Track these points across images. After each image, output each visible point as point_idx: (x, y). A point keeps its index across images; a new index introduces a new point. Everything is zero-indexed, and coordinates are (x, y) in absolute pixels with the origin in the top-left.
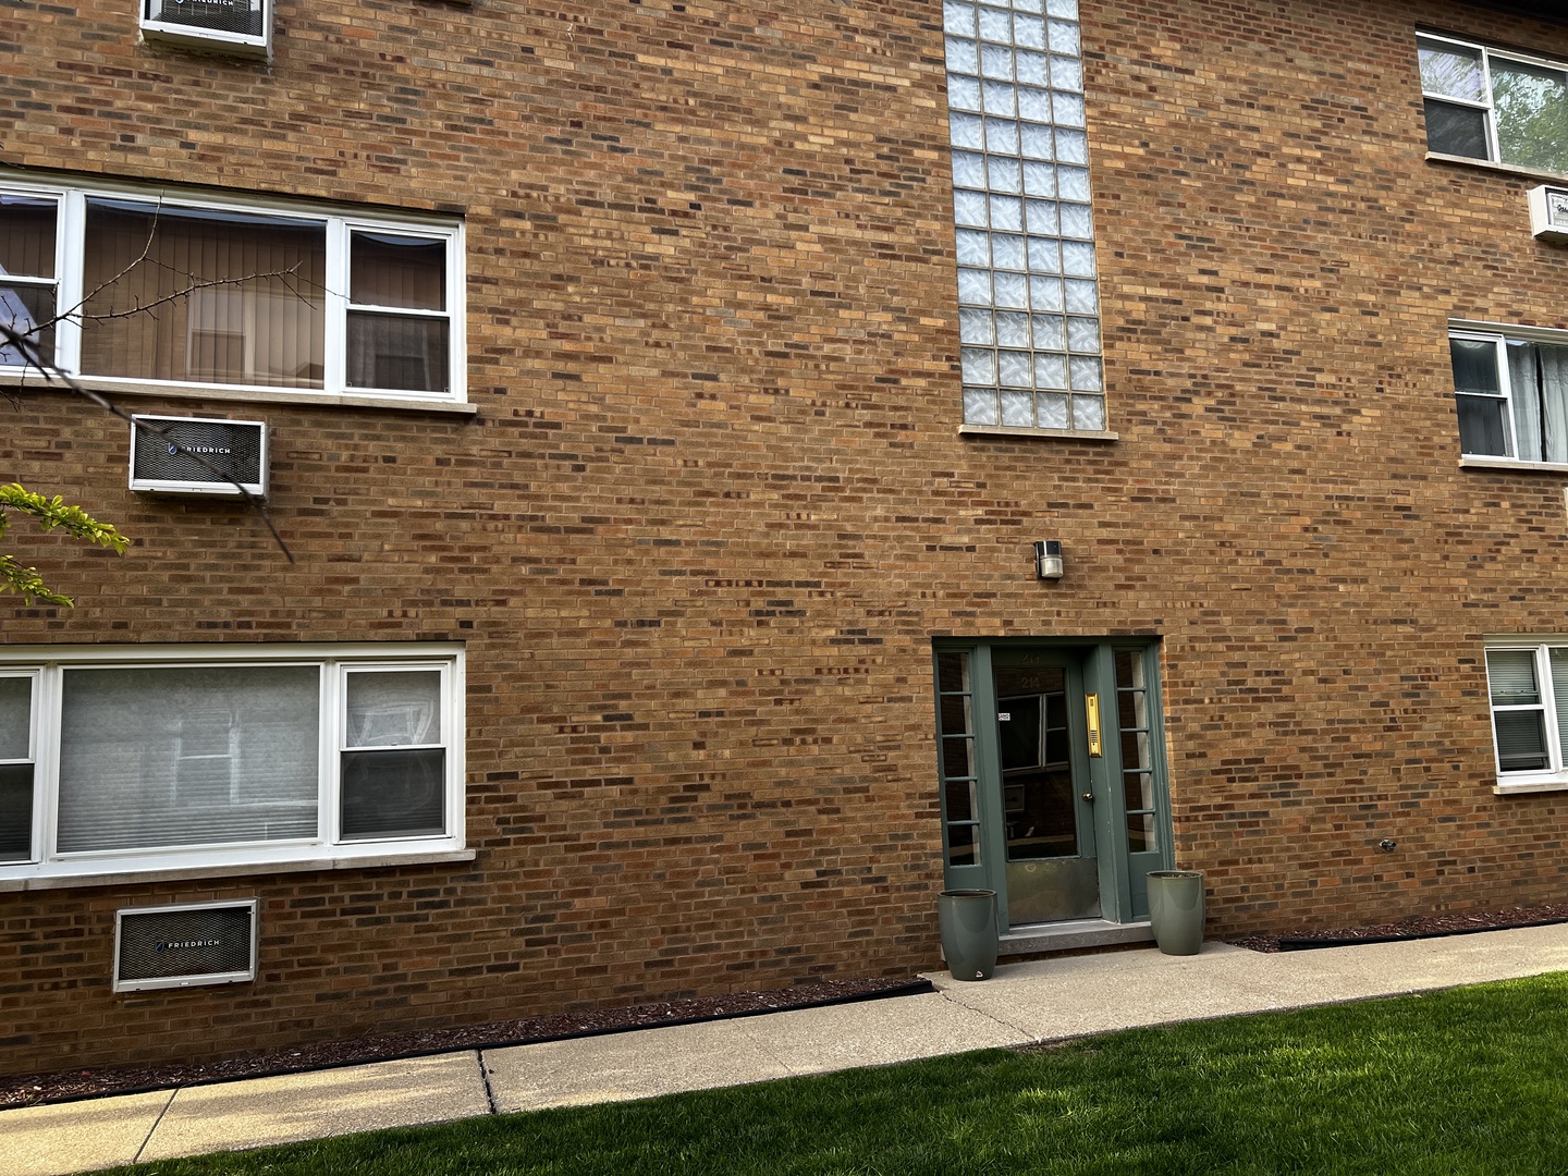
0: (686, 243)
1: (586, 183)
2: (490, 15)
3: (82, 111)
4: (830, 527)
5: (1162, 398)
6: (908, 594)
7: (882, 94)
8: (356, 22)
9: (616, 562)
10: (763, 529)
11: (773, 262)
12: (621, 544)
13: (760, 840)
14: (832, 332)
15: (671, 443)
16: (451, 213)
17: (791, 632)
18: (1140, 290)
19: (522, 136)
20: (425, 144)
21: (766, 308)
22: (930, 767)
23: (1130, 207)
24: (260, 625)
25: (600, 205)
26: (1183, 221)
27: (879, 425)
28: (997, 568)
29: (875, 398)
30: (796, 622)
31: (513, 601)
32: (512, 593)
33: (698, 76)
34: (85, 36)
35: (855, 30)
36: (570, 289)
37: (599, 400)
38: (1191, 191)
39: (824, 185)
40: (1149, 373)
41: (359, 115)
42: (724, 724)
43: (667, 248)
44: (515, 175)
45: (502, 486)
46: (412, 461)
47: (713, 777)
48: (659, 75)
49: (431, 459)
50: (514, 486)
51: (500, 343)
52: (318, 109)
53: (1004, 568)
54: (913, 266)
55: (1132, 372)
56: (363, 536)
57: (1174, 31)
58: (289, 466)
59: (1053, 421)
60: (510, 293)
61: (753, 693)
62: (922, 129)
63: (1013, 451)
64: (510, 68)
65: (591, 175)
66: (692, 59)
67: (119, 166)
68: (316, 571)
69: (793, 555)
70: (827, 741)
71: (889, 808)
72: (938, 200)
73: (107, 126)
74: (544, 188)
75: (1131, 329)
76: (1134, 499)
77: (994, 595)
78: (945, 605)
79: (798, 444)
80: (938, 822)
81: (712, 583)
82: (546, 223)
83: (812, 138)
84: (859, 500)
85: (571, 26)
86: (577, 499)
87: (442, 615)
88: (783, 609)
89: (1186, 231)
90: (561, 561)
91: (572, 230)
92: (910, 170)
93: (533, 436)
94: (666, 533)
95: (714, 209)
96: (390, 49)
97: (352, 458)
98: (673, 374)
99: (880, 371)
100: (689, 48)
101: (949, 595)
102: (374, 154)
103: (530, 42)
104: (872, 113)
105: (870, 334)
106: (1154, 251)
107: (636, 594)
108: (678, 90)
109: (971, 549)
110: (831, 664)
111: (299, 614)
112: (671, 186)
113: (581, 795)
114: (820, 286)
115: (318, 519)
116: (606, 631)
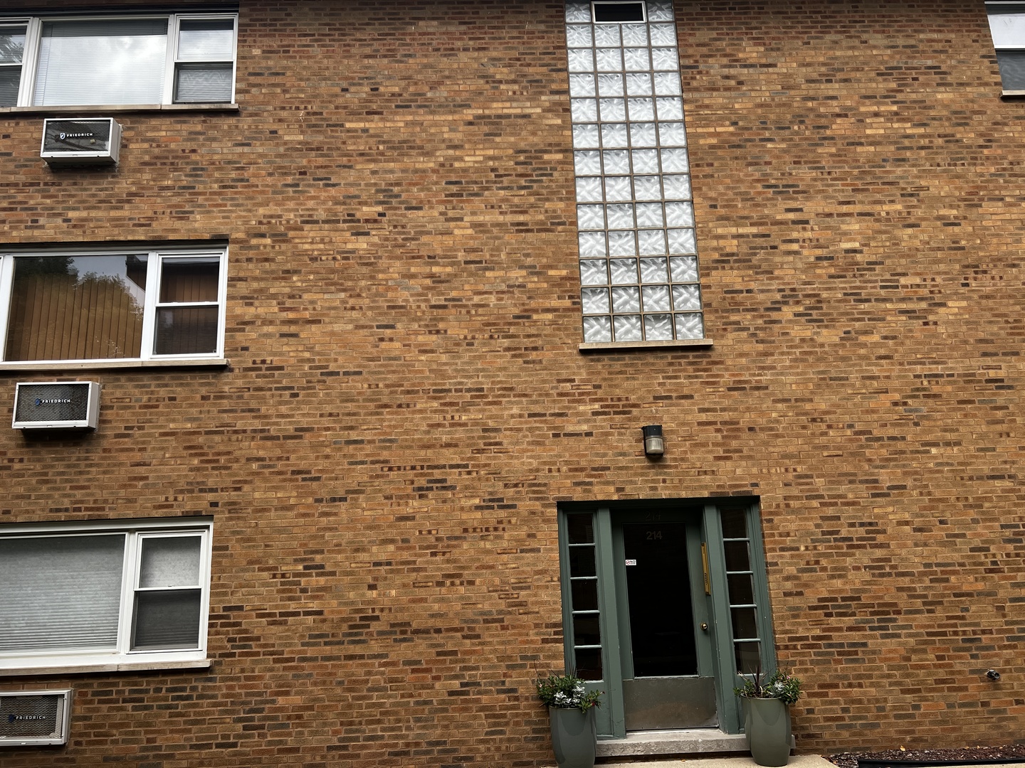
0: (376, 240)
1: (308, 210)
2: (251, 115)
3: (11, 209)
4: (477, 424)
5: (754, 310)
6: (537, 470)
7: (520, 121)
8: (169, 133)
9: (317, 457)
10: (425, 428)
11: (436, 244)
12: (322, 444)
13: (417, 658)
14: (481, 287)
15: (360, 373)
16: (219, 241)
17: (444, 502)
18: (733, 230)
19: (267, 186)
20: (206, 200)
21: (431, 276)
22: (555, 603)
23: (722, 170)
24: (87, 509)
25: (316, 222)
26: (770, 175)
27: (516, 349)
28: (610, 447)
29: (513, 330)
30: (449, 494)
31: (246, 488)
32: (246, 482)
33: (387, 130)
34: (16, 167)
35: (500, 82)
36: (295, 278)
37: (310, 349)
38: (776, 152)
39: (475, 188)
40: (741, 292)
41: (167, 188)
42: (392, 571)
43: (362, 244)
44: (261, 211)
45: (243, 411)
46: (186, 399)
47: (382, 610)
48: (360, 133)
49: (198, 396)
50: (251, 410)
51: (247, 318)
52: (143, 188)
53: (617, 447)
54: (543, 235)
55: (726, 292)
56: (153, 449)
57: (758, 39)
58: (112, 407)
59: (658, 335)
60: (255, 285)
61: (414, 548)
62: (551, 140)
63: (624, 359)
64: (262, 145)
65: (311, 204)
66: (382, 120)
67: (29, 238)
68: (123, 473)
69: (448, 445)
70: (471, 583)
71: (520, 635)
72: (562, 187)
73: (24, 215)
74: (280, 216)
75: (724, 261)
76: (730, 389)
77: (608, 469)
78: (567, 477)
79: (454, 367)
80: (561, 646)
81: (386, 469)
82: (280, 238)
83: (467, 159)
84: (499, 403)
85: (302, 113)
86: (292, 416)
87: (199, 498)
88: (439, 485)
89: (773, 182)
90: (279, 459)
91: (297, 241)
92: (541, 169)
93: (265, 376)
94: (354, 435)
95: (395, 215)
96: (189, 146)
97: (149, 400)
98: (363, 327)
99: (516, 311)
100: (381, 113)
101: (570, 470)
102: (174, 210)
103: (275, 127)
104: (512, 134)
105: (509, 286)
106: (743, 200)
107: (331, 479)
108: (372, 141)
109: (589, 434)
110: (476, 525)
111: (110, 501)
112: (366, 204)
113: (285, 623)
114: (472, 257)
115: (126, 440)
116: (309, 506)
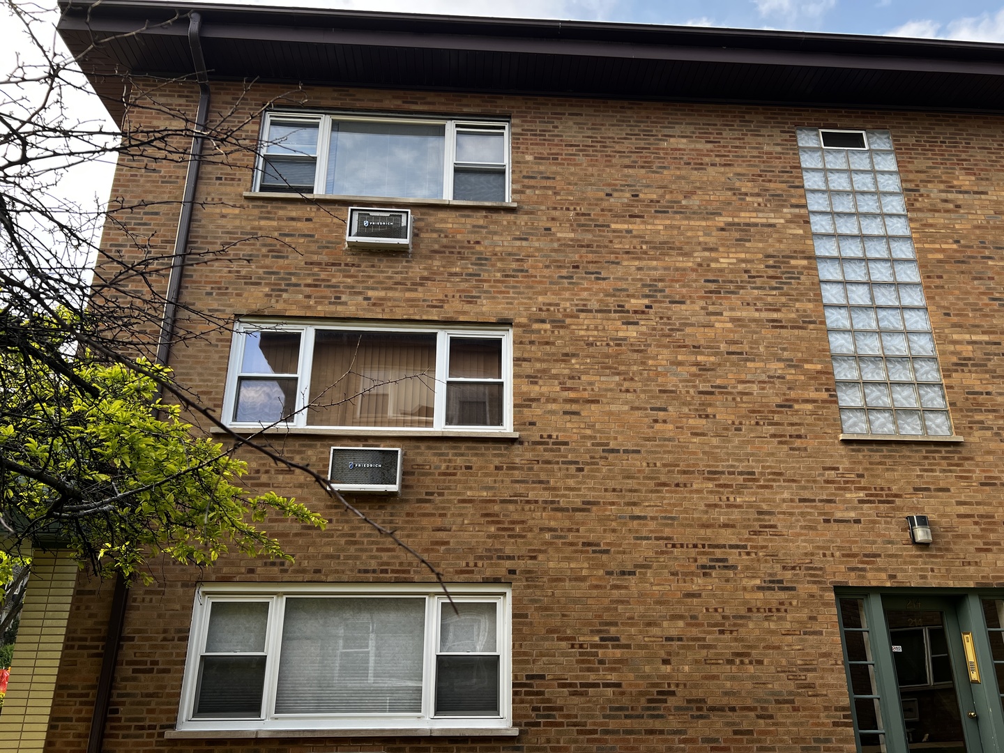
0: (644, 329)
1: (582, 300)
2: (527, 213)
3: (316, 286)
4: (752, 507)
5: (994, 411)
6: (812, 554)
7: (766, 229)
8: (455, 226)
9: (605, 531)
10: (703, 508)
11: (700, 335)
12: (608, 518)
13: (714, 735)
14: (743, 377)
15: (638, 452)
16: (505, 323)
17: (727, 581)
18: (967, 337)
19: (544, 277)
20: (491, 287)
21: (697, 364)
22: (841, 686)
23: (951, 283)
24: (393, 571)
25: (591, 311)
26: (994, 289)
27: (781, 436)
28: (879, 535)
29: (776, 418)
30: (731, 574)
31: (541, 557)
32: (540, 551)
33: (648, 232)
34: (319, 247)
35: (746, 194)
36: (573, 361)
37: (592, 427)
38: (997, 268)
39: (732, 287)
40: (981, 393)
41: (456, 274)
42: (683, 647)
43: (632, 333)
44: (541, 299)
45: (534, 482)
46: (481, 468)
47: (677, 685)
48: (624, 234)
49: (492, 467)
50: (541, 482)
51: (532, 396)
52: (434, 274)
53: (884, 535)
54: (796, 332)
55: (968, 393)
56: (453, 515)
57: (968, 169)
58: (413, 473)
59: (911, 429)
60: (538, 365)
61: (703, 625)
62: (795, 247)
63: (882, 451)
64: (538, 240)
65: (585, 294)
66: (644, 223)
67: (333, 313)
68: (426, 537)
69: (726, 526)
70: (760, 662)
71: (812, 717)
72: (810, 290)
73: (328, 292)
74: (558, 305)
75: (963, 364)
76: (982, 484)
77: (879, 556)
78: (842, 562)
79: (725, 450)
80: (851, 730)
81: (670, 546)
82: (559, 324)
83: (722, 260)
84: (771, 487)
85: (572, 214)
86: (579, 489)
87: (497, 565)
88: (721, 564)
89: (998, 295)
90: (570, 530)
91: (574, 327)
92: (789, 273)
93: (552, 450)
94: (637, 511)
95: (661, 307)
96: (473, 238)
97: (448, 467)
98: (638, 409)
99: (779, 400)
100: (642, 217)
101: (844, 555)
102: (463, 295)
103: (548, 225)
104: (760, 241)
105: (769, 377)
106: (973, 310)
107: (619, 552)
108: (635, 241)
109: (857, 521)
110: (759, 605)
111: (415, 564)
112: (633, 296)
113: (586, 694)
114: (733, 348)
115: (427, 505)
116: (600, 578)
